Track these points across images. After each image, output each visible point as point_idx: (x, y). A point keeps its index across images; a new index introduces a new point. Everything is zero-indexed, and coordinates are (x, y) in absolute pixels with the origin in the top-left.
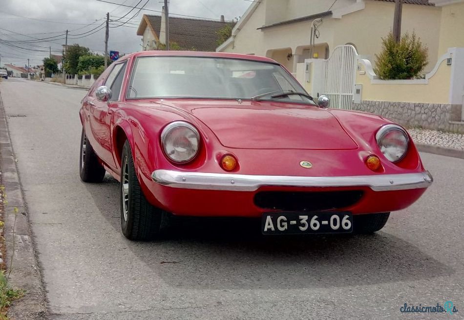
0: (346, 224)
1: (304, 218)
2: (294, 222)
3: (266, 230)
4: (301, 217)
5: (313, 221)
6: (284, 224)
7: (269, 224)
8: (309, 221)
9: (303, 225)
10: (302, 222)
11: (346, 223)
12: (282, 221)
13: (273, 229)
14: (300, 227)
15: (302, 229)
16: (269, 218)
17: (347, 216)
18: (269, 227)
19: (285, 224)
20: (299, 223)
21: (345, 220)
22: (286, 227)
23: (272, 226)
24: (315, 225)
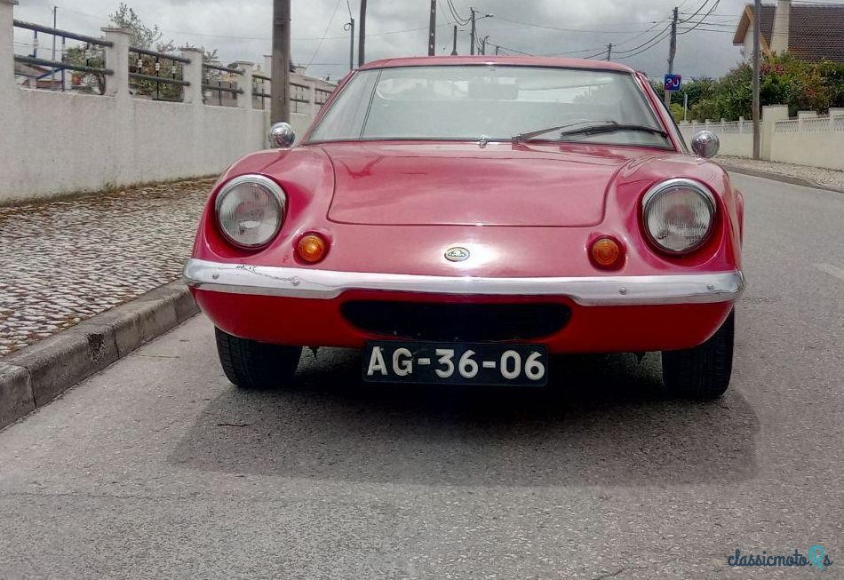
0: (535, 370)
1: (446, 355)
2: (426, 361)
3: (370, 372)
4: (439, 352)
5: (465, 360)
6: (405, 362)
7: (377, 363)
8: (456, 360)
9: (445, 367)
10: (442, 361)
11: (534, 367)
12: (402, 357)
13: (384, 372)
14: (437, 370)
15: (440, 373)
16: (377, 352)
17: (537, 355)
18: (377, 367)
19: (409, 364)
20: (436, 364)
21: (531, 362)
22: (410, 369)
23: (382, 367)
24: (468, 368)
